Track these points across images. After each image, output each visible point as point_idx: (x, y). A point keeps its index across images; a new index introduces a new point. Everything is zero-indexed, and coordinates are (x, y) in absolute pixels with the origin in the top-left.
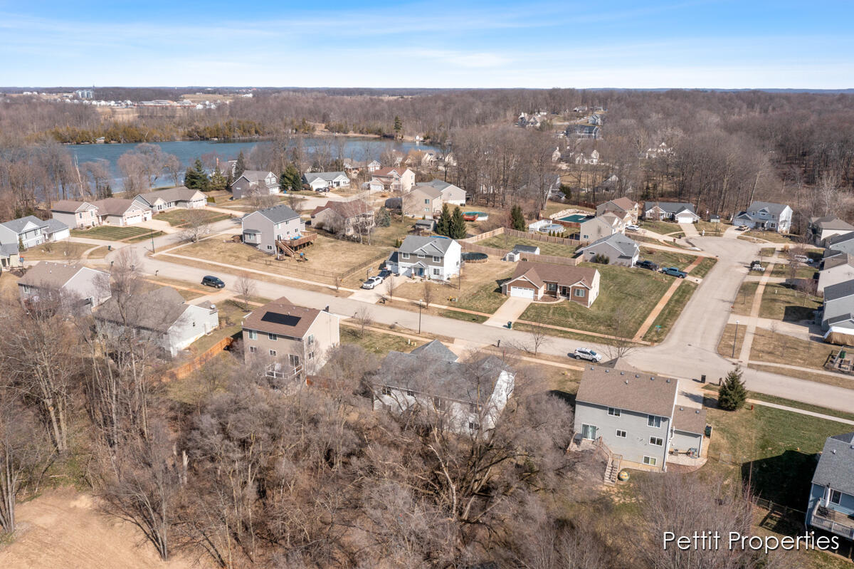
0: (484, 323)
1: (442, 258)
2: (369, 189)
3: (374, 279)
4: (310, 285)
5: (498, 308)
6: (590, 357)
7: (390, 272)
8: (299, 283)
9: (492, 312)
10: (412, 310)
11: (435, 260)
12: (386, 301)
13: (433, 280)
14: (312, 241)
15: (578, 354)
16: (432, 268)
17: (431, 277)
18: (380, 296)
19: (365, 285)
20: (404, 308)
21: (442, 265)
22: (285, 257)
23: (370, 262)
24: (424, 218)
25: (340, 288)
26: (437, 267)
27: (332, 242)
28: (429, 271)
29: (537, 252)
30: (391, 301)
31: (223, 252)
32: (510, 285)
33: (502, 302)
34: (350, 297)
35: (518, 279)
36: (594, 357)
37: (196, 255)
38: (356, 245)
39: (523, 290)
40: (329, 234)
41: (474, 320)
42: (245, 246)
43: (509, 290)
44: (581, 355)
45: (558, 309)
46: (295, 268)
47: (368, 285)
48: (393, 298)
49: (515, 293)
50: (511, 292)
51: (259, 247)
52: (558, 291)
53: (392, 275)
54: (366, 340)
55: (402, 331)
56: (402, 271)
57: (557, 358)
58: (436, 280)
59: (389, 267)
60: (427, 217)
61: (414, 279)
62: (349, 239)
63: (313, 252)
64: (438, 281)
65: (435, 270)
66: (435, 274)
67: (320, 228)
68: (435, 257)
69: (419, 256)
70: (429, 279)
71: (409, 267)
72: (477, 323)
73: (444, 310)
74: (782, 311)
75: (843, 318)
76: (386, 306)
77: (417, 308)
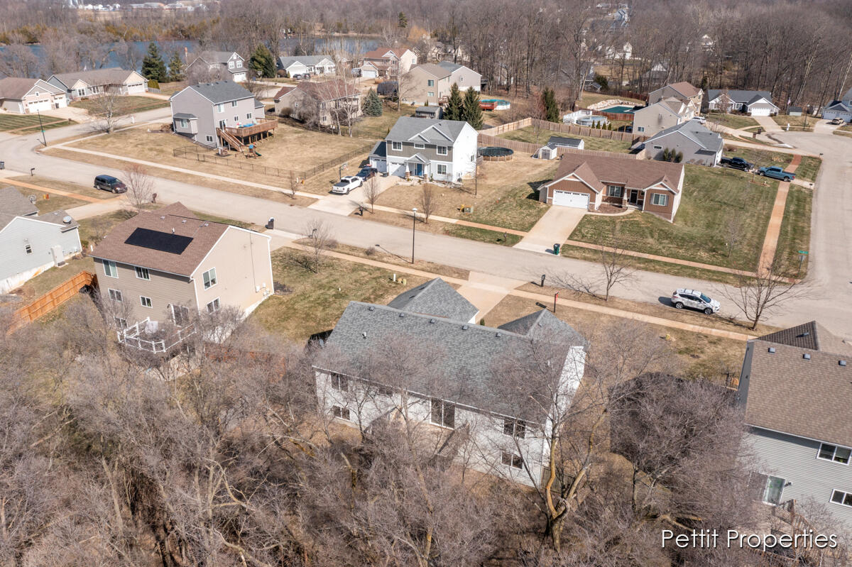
0: (517, 246)
1: (450, 148)
2: (359, 76)
3: (350, 179)
4: (256, 189)
5: (536, 221)
6: (701, 306)
7: (375, 171)
8: (239, 186)
9: (528, 228)
10: (403, 226)
11: (440, 152)
12: (364, 212)
13: (438, 181)
14: (271, 131)
15: (680, 299)
16: (435, 163)
17: (435, 178)
18: (358, 204)
19: (335, 188)
20: (392, 223)
21: (450, 159)
22: (229, 152)
23: (347, 157)
24: (426, 105)
25: (297, 193)
26: (442, 163)
27: (299, 132)
28: (430, 169)
29: (581, 146)
30: (372, 212)
31: (141, 144)
32: (552, 188)
33: (540, 214)
34: (312, 207)
35: (565, 178)
36: (708, 305)
37: (104, 149)
38: (333, 136)
39: (571, 196)
40: (297, 123)
41: (499, 240)
42: (176, 136)
43: (551, 195)
44: (685, 301)
45: (629, 224)
46: (239, 165)
47: (340, 189)
48: (376, 207)
49: (560, 200)
50: (554, 199)
51: (195, 138)
52: (625, 198)
53: (378, 175)
54: (322, 277)
55: (385, 259)
56: (391, 169)
57: (643, 307)
58: (440, 182)
59: (373, 164)
60: (430, 104)
61: (408, 180)
62: (324, 129)
63: (271, 145)
64: (443, 182)
65: (440, 167)
66: (439, 172)
67: (286, 115)
68: (440, 148)
69: (417, 146)
70: (431, 181)
71: (403, 162)
72: (505, 245)
73: (453, 225)
76: (364, 219)
77: (411, 222)
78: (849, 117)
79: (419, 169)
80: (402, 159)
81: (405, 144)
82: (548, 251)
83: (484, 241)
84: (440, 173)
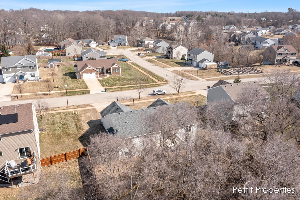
0: (91, 93)
9: (86, 87)
10: (41, 98)
13: (32, 80)
16: (29, 73)
18: (11, 96)
21: (36, 70)
29: (61, 61)
30: (22, 97)
33: (84, 82)
36: (164, 92)
39: (90, 74)
43: (82, 76)
44: (158, 93)
45: (113, 79)
48: (23, 94)
49: (86, 77)
50: (84, 77)
52: (105, 72)
61: (19, 82)
64: (35, 80)
65: (32, 74)
68: (30, 67)
69: (18, 67)
70: (29, 81)
71: (12, 76)
72: (87, 94)
73: (61, 93)
74: (176, 64)
75: (204, 60)
76: (20, 100)
77: (43, 96)
78: (117, 44)
79: (21, 77)
80: (12, 75)
81: (12, 68)
82: (102, 92)
83: (78, 94)
84: (32, 77)
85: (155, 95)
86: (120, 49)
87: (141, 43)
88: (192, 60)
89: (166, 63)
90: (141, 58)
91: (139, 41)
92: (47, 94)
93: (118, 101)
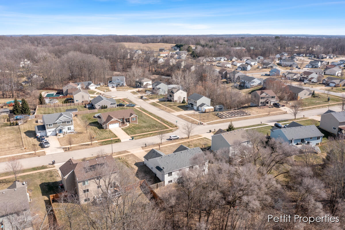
0: (122, 141)
1: (71, 121)
5: (114, 134)
6: (176, 138)
9: (116, 136)
10: (86, 148)
11: (68, 123)
18: (60, 148)
21: (72, 124)
26: (69, 126)
28: (65, 130)
30: (73, 148)
33: (111, 132)
34: (47, 154)
35: (112, 120)
39: (114, 125)
41: (116, 142)
50: (109, 127)
52: (125, 121)
56: (49, 134)
57: (166, 142)
58: (70, 133)
61: (59, 135)
70: (67, 133)
72: (119, 142)
73: (99, 142)
74: (179, 108)
75: (203, 105)
76: (71, 151)
77: (86, 146)
78: (116, 85)
79: (60, 131)
82: (130, 139)
84: (69, 130)
85: (171, 140)
86: (120, 90)
87: (139, 84)
88: (193, 104)
89: (169, 107)
90: (144, 102)
91: (137, 82)
92: (89, 145)
93: (146, 146)
